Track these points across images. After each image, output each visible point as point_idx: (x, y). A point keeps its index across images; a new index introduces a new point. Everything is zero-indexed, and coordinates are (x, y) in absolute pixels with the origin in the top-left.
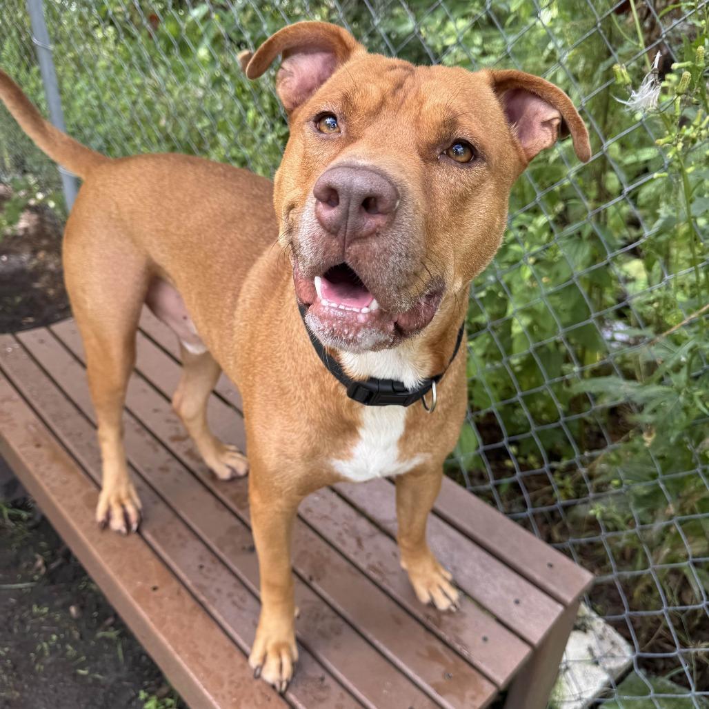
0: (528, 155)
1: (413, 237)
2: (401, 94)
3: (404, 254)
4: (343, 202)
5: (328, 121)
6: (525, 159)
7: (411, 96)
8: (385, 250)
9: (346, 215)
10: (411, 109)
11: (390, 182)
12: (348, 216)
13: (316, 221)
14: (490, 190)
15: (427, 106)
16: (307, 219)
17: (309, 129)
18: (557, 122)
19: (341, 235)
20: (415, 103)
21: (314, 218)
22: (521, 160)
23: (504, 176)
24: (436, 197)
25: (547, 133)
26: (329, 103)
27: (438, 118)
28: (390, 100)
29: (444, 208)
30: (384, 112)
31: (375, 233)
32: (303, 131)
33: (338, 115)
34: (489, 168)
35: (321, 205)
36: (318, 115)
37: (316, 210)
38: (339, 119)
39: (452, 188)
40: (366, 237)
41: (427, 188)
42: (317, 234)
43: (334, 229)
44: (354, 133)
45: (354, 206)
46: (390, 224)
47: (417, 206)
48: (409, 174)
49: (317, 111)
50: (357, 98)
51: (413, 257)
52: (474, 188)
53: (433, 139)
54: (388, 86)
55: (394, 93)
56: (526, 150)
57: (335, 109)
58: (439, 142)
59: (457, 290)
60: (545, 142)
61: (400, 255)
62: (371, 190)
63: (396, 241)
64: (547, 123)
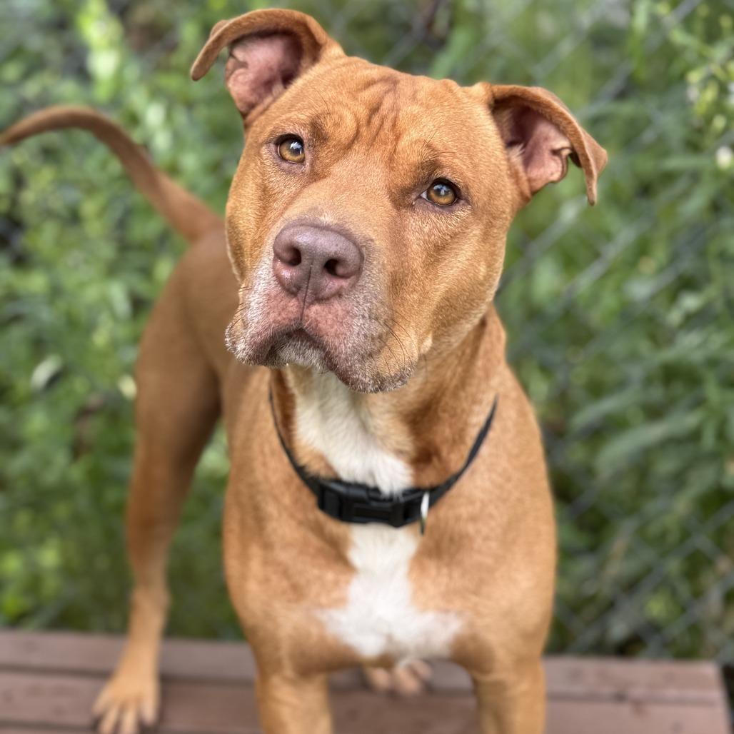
0: (531, 187)
1: (376, 298)
2: (376, 121)
3: (367, 315)
4: (305, 262)
5: (294, 145)
6: (527, 192)
7: (388, 125)
8: (348, 312)
9: (309, 275)
10: (386, 144)
11: (355, 244)
12: (310, 276)
13: (275, 278)
14: (475, 235)
15: (403, 143)
16: (263, 276)
17: (267, 153)
18: (566, 152)
19: (301, 295)
20: (391, 137)
21: (271, 275)
22: (522, 194)
23: (494, 218)
24: (409, 250)
25: (557, 164)
26: (296, 125)
27: (415, 158)
28: (364, 130)
29: (417, 263)
30: (356, 147)
31: (338, 294)
32: (259, 154)
33: (305, 141)
34: (474, 213)
35: (279, 264)
36: (281, 136)
37: (274, 268)
38: (306, 146)
39: (427, 238)
40: (328, 299)
41: (398, 240)
42: (274, 293)
43: (294, 289)
44: (318, 168)
45: (317, 267)
46: (353, 286)
47: (383, 265)
48: (376, 228)
49: (279, 133)
50: (328, 126)
51: (377, 319)
52: (454, 236)
53: (408, 182)
54: (363, 112)
55: (369, 122)
56: (530, 180)
57: (304, 133)
58: (415, 185)
59: (427, 349)
60: (552, 174)
61: (364, 317)
62: (336, 253)
63: (358, 302)
64: (556, 152)
